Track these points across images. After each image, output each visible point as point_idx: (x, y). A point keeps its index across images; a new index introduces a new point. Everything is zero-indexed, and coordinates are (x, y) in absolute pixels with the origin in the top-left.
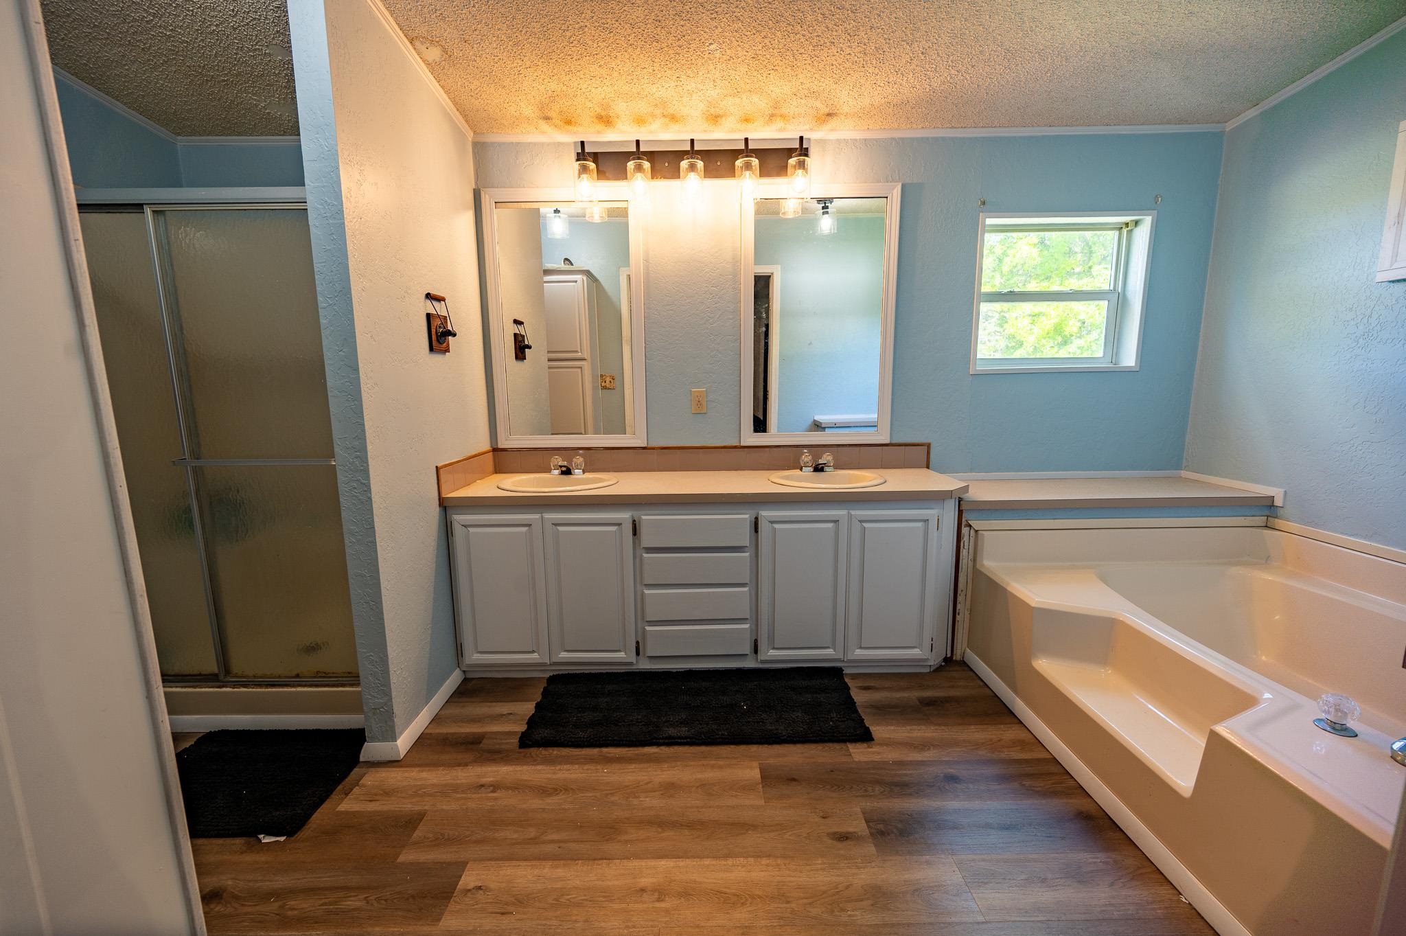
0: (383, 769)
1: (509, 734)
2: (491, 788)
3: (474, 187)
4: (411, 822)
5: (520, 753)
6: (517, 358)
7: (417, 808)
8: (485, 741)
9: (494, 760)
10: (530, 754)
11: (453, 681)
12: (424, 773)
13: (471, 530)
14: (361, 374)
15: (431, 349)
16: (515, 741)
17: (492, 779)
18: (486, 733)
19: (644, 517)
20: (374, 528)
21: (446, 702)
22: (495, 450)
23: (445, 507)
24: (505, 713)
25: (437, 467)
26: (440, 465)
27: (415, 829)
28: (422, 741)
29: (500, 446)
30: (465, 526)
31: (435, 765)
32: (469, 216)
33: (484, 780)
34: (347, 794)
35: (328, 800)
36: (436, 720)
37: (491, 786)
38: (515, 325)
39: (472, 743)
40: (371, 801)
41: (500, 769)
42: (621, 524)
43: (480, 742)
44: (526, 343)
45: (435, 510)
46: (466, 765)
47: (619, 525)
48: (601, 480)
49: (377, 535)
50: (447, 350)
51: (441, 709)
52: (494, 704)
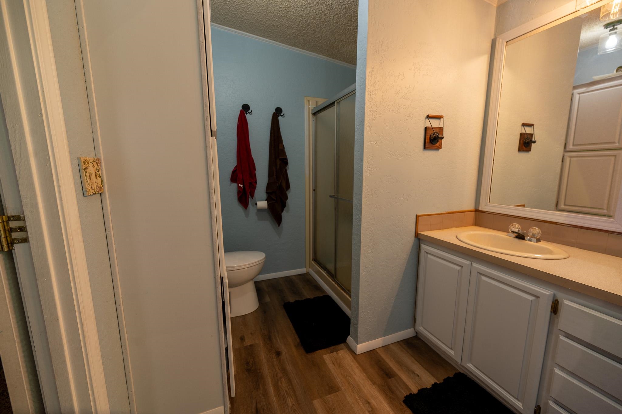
0: (349, 353)
1: (407, 387)
2: (370, 410)
3: (493, 37)
4: (333, 389)
5: (401, 404)
6: (520, 150)
7: (340, 385)
8: (393, 379)
9: (387, 395)
10: (405, 411)
11: (407, 333)
12: (357, 370)
13: (429, 256)
14: (364, 162)
15: (425, 148)
16: (406, 393)
17: (375, 404)
18: (397, 375)
19: (566, 302)
20: (360, 239)
21: (397, 342)
22: (477, 211)
23: (420, 239)
24: (416, 372)
25: (416, 215)
26: (419, 214)
27: (331, 393)
28: (371, 354)
29: (481, 208)
30: (427, 253)
31: (364, 369)
32: (484, 60)
33: (372, 401)
34: (331, 352)
35: (325, 349)
36: (386, 348)
37: (372, 408)
38: (523, 128)
39: (387, 375)
40: (333, 363)
41: (384, 403)
42: (539, 297)
43: (390, 378)
44: (533, 140)
45: (411, 238)
46: (374, 383)
47: (538, 297)
48: (551, 252)
49: (362, 243)
50: (439, 148)
51: (392, 344)
52: (416, 362)
